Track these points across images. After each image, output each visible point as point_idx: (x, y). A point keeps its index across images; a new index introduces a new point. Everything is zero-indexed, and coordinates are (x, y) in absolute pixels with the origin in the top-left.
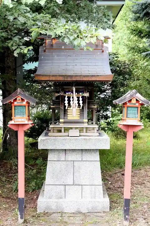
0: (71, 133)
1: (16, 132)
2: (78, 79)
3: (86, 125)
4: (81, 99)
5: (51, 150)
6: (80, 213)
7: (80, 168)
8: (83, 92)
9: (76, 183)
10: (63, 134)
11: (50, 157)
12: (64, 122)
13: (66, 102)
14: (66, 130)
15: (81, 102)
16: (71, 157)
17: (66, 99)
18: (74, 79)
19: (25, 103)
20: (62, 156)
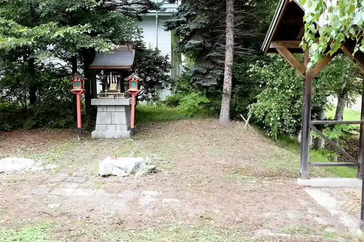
0: (110, 97)
1: (76, 95)
2: (112, 68)
3: (119, 93)
4: (116, 79)
5: (99, 106)
6: (114, 138)
7: (114, 115)
8: (118, 75)
9: (112, 123)
10: (106, 97)
11: (99, 110)
12: (108, 92)
13: (108, 80)
14: (107, 95)
15: (116, 80)
16: (110, 109)
17: (108, 79)
18: (110, 68)
19: (79, 80)
20: (105, 109)
